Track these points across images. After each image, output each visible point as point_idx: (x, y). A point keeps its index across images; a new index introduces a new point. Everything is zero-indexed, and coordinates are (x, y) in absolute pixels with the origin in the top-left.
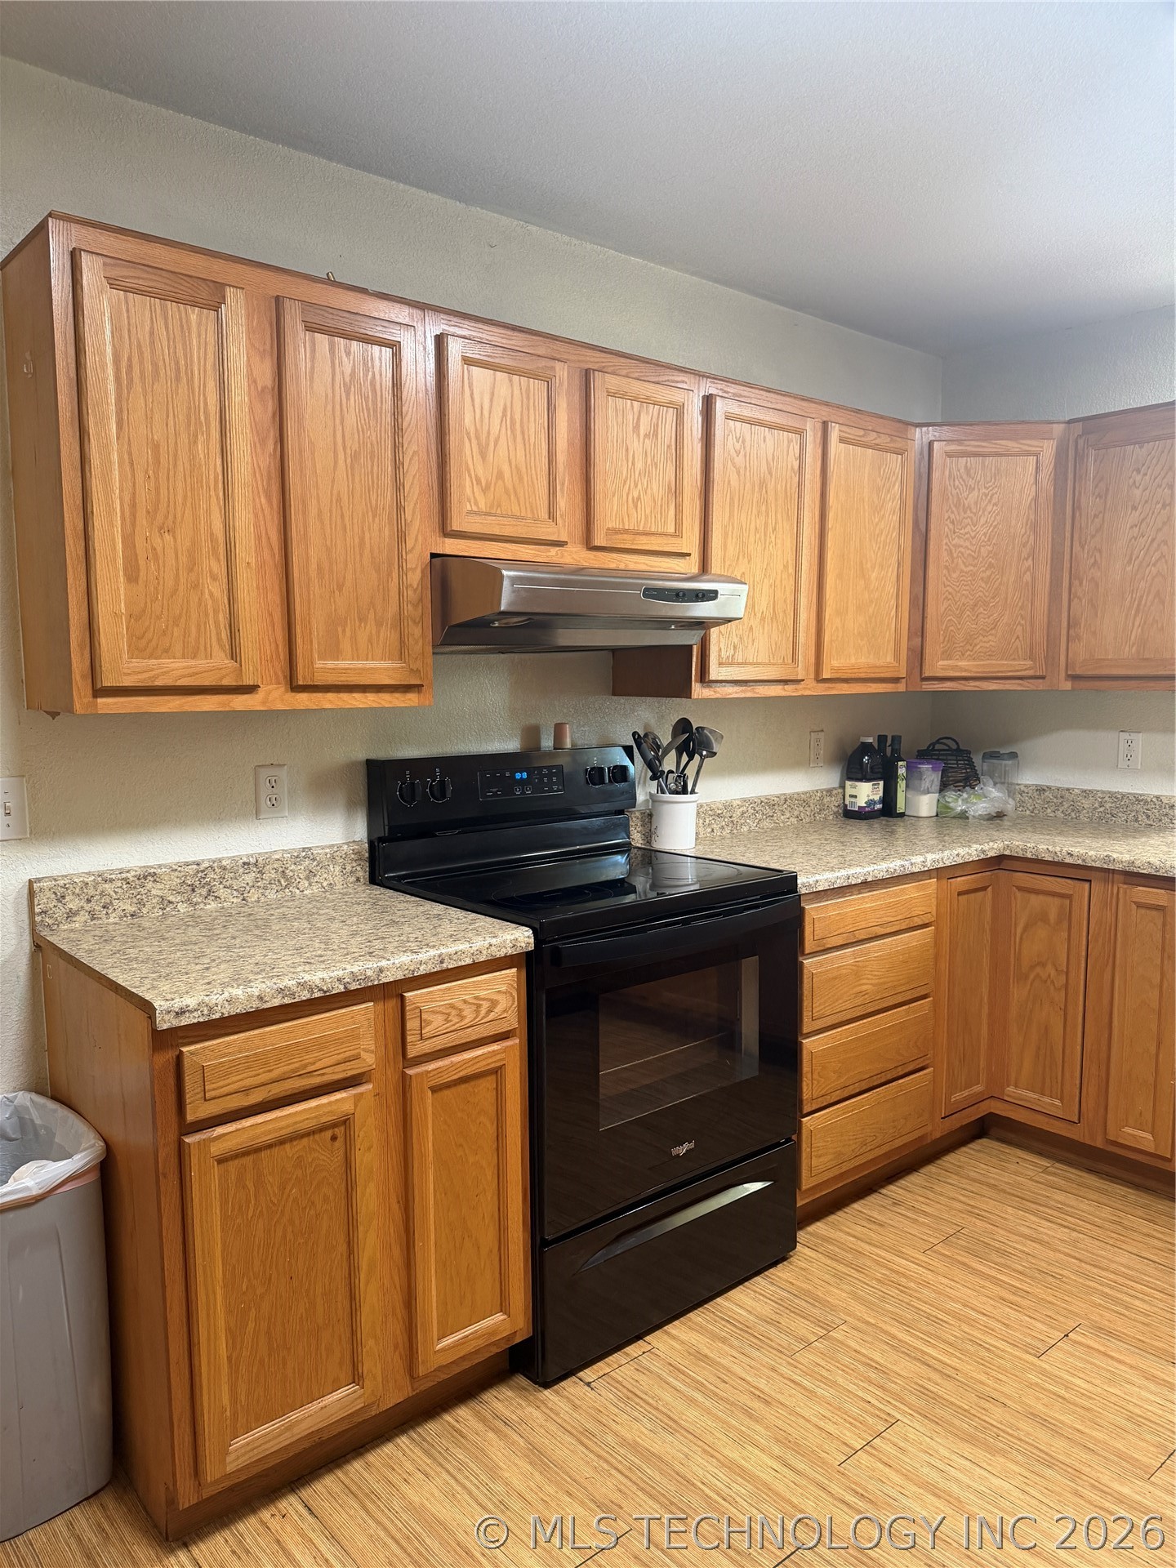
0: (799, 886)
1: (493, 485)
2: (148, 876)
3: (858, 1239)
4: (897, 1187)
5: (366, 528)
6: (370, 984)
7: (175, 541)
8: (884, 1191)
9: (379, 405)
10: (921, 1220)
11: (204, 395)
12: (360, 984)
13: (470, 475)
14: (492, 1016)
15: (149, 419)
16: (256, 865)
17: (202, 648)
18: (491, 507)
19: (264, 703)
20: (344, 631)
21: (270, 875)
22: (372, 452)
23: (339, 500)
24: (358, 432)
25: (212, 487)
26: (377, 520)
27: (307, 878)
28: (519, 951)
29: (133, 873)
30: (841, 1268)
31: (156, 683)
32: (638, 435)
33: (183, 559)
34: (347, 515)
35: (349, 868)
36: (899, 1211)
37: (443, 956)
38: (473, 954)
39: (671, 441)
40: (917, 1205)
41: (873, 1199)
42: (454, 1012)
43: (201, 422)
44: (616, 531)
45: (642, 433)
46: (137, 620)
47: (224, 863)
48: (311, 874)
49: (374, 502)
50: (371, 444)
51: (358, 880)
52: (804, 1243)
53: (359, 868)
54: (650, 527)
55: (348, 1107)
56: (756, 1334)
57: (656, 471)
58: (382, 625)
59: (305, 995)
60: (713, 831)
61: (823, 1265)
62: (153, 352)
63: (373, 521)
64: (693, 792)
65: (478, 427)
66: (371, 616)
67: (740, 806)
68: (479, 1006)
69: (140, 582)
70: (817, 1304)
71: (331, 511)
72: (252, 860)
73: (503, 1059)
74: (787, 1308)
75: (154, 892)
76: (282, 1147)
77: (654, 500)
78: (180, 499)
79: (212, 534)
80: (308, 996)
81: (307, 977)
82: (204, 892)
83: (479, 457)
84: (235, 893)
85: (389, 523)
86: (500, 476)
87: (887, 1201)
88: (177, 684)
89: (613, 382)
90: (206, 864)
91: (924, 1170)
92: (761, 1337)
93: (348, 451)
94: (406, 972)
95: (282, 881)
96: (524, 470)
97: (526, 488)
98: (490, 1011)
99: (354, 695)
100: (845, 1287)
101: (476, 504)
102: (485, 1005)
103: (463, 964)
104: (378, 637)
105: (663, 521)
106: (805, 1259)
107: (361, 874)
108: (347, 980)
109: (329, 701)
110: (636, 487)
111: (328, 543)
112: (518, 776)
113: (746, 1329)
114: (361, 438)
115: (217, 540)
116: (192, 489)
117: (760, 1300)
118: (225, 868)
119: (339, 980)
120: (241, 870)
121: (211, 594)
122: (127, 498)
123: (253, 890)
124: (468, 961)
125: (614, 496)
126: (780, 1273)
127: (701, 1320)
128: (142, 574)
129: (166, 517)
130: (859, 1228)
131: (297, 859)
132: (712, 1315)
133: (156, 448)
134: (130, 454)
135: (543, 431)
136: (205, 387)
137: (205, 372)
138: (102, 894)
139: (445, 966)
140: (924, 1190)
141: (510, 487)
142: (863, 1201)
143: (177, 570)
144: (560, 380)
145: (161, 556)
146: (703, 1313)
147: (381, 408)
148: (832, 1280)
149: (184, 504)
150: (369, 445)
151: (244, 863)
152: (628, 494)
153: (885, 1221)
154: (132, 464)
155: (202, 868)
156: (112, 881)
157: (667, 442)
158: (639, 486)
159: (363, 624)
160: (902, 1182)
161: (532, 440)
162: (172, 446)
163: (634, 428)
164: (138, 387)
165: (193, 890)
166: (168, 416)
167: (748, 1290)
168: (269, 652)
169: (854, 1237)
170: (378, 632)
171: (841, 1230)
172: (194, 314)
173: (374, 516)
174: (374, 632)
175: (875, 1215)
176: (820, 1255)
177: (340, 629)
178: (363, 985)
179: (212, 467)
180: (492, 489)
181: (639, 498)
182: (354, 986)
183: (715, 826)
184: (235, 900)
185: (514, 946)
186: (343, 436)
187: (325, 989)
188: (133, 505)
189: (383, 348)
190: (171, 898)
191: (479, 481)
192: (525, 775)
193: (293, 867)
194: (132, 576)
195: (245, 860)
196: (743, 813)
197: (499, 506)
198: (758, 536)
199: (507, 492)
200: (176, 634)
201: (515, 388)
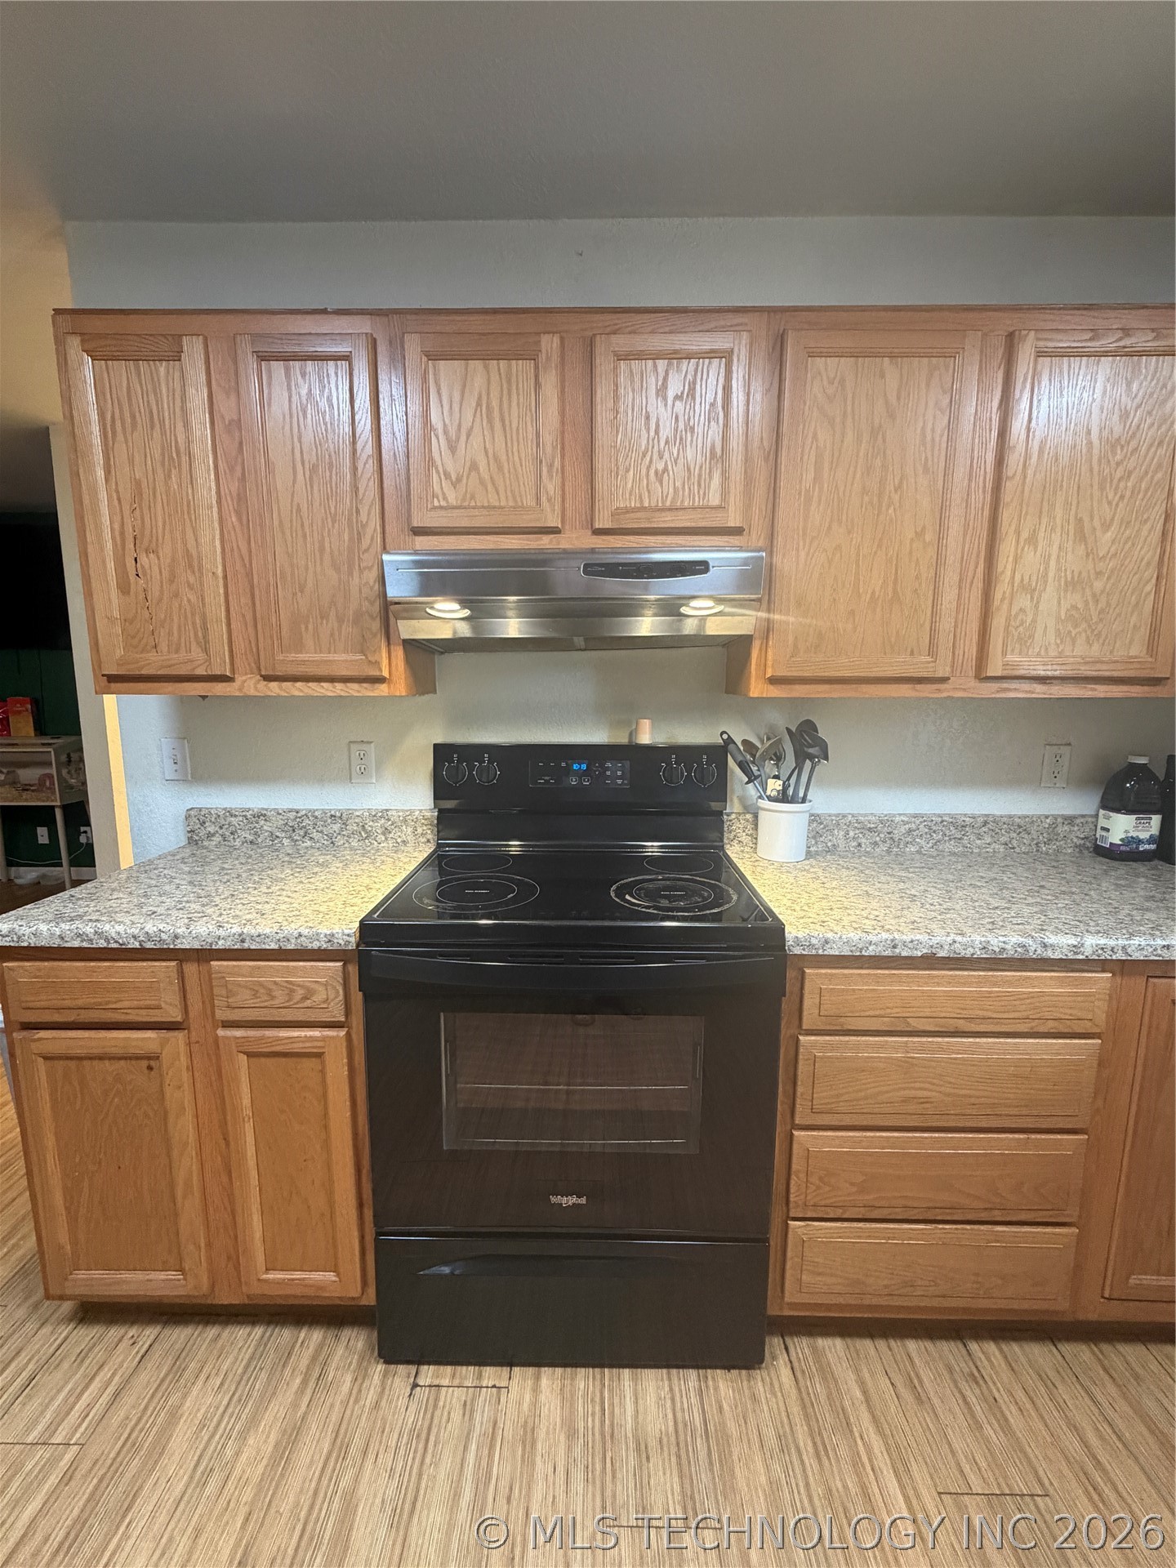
0: (787, 944)
1: (465, 478)
2: (261, 815)
3: (868, 1400)
4: (1001, 1351)
5: (326, 534)
6: (165, 946)
7: (159, 559)
8: (974, 1346)
9: (336, 417)
10: (988, 1431)
11: (175, 435)
12: (155, 945)
13: (438, 472)
14: (308, 1003)
15: (131, 461)
16: (340, 818)
17: (183, 645)
18: (464, 499)
19: (240, 690)
20: (307, 628)
21: (352, 827)
22: (331, 464)
23: (299, 510)
24: (316, 447)
25: (186, 512)
26: (336, 525)
27: (384, 834)
28: (335, 947)
29: (251, 812)
30: (801, 1432)
31: (143, 672)
32: (665, 399)
33: (165, 574)
34: (306, 524)
35: (420, 830)
36: (968, 1393)
37: (244, 936)
38: (279, 940)
39: (715, 398)
40: (1003, 1398)
41: (949, 1350)
42: (262, 991)
43: (173, 459)
44: (628, 511)
45: (671, 394)
46: (131, 624)
47: (316, 814)
48: (386, 832)
49: (333, 509)
50: (330, 456)
51: (428, 841)
52: (793, 1359)
53: (429, 832)
54: (682, 501)
55: (153, 1047)
56: (609, 1455)
57: (692, 437)
58: (343, 621)
59: (102, 944)
60: (860, 845)
61: (783, 1408)
62: (130, 405)
63: (333, 526)
64: (804, 801)
65: (447, 421)
66: (333, 614)
67: (905, 823)
68: (292, 991)
69: (132, 593)
70: (717, 1467)
71: (291, 521)
72: (338, 814)
73: (323, 1047)
74: (678, 1444)
75: (265, 828)
76: (101, 1062)
77: (689, 470)
78: (160, 524)
79: (188, 550)
80: (105, 945)
81: (107, 927)
82: (302, 833)
83: (449, 452)
84: (326, 837)
85: (349, 527)
86: (474, 467)
87: (963, 1365)
88: (159, 673)
89: (621, 342)
90: (304, 813)
91: (1067, 1348)
92: (609, 1465)
93: (307, 466)
94: (204, 943)
95: (363, 833)
96: (504, 458)
97: (507, 475)
98: (305, 998)
99: (322, 684)
100: (777, 1467)
101: (445, 498)
102: (300, 992)
103: (268, 947)
104: (340, 634)
105: (701, 493)
106: (771, 1384)
107: (430, 836)
108: (141, 938)
109: (298, 689)
110: (661, 458)
111: (290, 550)
112: (576, 767)
113: (608, 1438)
114: (319, 452)
115: (192, 556)
116: (170, 515)
117: (664, 1406)
118: (316, 818)
119: (134, 937)
120: (329, 821)
121: (189, 601)
122: (117, 526)
123: (339, 837)
124: (273, 946)
125: (628, 471)
126: (724, 1385)
127: (582, 1387)
128: (133, 586)
129: (150, 541)
130: (884, 1383)
131: (374, 817)
132: (598, 1387)
133: (138, 483)
134: (117, 492)
135: (529, 414)
136: (175, 427)
137: (174, 414)
138: (230, 824)
139: (246, 945)
140: (1039, 1383)
141: (487, 477)
142: (929, 1344)
143: (162, 582)
144: (547, 354)
145: (149, 571)
146: (594, 1378)
147: (339, 420)
148: (771, 1441)
149: (164, 529)
150: (327, 457)
151: (332, 816)
152: (648, 468)
153: (932, 1395)
154: (119, 500)
155: (299, 815)
156: (236, 816)
157: (710, 398)
158: (666, 455)
159: (324, 622)
160: (1014, 1349)
161: (514, 425)
162: (151, 481)
163: (658, 391)
164: (120, 437)
165: (294, 831)
166: (146, 457)
167: (666, 1383)
168: (243, 646)
169: (865, 1392)
170: (340, 627)
171: (857, 1371)
172: (162, 368)
173: (334, 522)
174: (336, 629)
175: (926, 1375)
176: (794, 1391)
177: (303, 627)
178: (158, 946)
179: (184, 494)
180: (464, 481)
181: (665, 470)
182: (149, 945)
183: (864, 840)
184: (325, 842)
185: (330, 941)
186: (302, 452)
187: (121, 941)
188: (122, 533)
189: (339, 363)
190: (278, 834)
191: (447, 475)
192: (584, 767)
193: (371, 823)
194: (124, 588)
195: (333, 812)
196: (910, 830)
197: (473, 497)
198: (866, 499)
199: (482, 482)
200: (162, 634)
201: (492, 375)
